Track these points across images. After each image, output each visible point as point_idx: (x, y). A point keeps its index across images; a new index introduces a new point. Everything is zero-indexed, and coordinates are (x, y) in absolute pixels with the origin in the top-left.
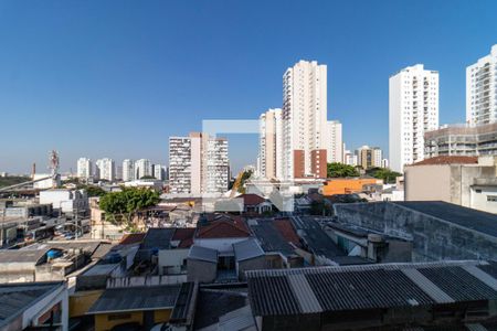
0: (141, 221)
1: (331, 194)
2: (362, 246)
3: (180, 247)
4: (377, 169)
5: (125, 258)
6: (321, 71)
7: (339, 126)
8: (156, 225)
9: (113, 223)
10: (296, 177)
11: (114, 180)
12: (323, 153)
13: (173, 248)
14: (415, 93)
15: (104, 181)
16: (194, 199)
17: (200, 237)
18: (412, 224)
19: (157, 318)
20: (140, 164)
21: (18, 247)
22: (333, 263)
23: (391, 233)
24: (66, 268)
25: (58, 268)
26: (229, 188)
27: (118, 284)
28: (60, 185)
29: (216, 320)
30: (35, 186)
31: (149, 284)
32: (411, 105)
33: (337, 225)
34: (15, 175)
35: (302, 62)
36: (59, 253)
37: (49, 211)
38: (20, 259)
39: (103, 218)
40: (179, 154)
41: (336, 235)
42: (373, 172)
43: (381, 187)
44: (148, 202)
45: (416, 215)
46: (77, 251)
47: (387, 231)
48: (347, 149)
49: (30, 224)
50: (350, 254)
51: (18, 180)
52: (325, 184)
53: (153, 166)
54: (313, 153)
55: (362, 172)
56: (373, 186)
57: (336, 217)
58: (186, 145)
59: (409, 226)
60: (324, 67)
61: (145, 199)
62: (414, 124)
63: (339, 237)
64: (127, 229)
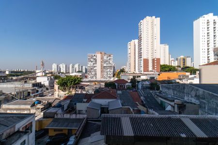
0: (74, 90)
1: (161, 80)
2: (172, 106)
3: (86, 102)
4: (188, 67)
5: (63, 105)
6: (157, 21)
7: (167, 47)
8: (80, 92)
9: (63, 91)
10: (144, 71)
11: (66, 73)
12: (158, 60)
13: (84, 102)
14: (208, 28)
15: (62, 73)
16: (97, 81)
17: (94, 98)
18: (199, 96)
19: (74, 132)
20: (76, 66)
21: (26, 99)
22: (156, 113)
23: (188, 99)
24: (42, 108)
25: (39, 108)
26: (113, 77)
27: (59, 116)
28: (46, 75)
29: (89, 136)
30: (37, 75)
31: (71, 117)
32: (206, 35)
33: (161, 95)
34: (30, 70)
35: (147, 17)
36: (39, 102)
37: (39, 85)
38: (25, 104)
39: (59, 89)
40: (92, 61)
41: (160, 99)
42: (185, 69)
43: (188, 76)
44: (76, 82)
45: (201, 91)
46: (46, 102)
47: (186, 98)
48: (172, 58)
49: (32, 90)
50: (166, 109)
51: (31, 72)
52: (159, 75)
53: (82, 67)
54: (153, 60)
55: (180, 69)
56: (183, 76)
57: (161, 91)
58: (95, 57)
59: (197, 97)
60: (159, 19)
61: (75, 81)
62: (208, 44)
63: (161, 101)
64: (68, 93)
